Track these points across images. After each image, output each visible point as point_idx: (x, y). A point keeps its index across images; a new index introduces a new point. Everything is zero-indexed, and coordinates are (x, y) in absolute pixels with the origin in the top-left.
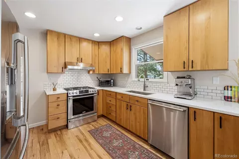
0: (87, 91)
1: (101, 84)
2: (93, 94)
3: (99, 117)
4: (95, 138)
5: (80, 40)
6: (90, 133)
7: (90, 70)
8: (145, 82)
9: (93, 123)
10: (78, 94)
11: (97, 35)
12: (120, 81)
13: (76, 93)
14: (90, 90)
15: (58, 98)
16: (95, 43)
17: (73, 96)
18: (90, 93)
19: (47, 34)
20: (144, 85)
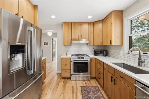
0: (83, 58)
1: (96, 53)
2: (87, 60)
3: (92, 78)
4: (82, 95)
5: (80, 23)
6: (81, 89)
7: (87, 43)
8: (140, 55)
9: (86, 82)
10: (77, 59)
11: (90, 17)
12: (112, 52)
13: (76, 58)
14: (85, 57)
15: (66, 60)
16: (91, 24)
17: (74, 60)
18: (85, 59)
19: (63, 25)
20: (139, 60)
